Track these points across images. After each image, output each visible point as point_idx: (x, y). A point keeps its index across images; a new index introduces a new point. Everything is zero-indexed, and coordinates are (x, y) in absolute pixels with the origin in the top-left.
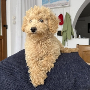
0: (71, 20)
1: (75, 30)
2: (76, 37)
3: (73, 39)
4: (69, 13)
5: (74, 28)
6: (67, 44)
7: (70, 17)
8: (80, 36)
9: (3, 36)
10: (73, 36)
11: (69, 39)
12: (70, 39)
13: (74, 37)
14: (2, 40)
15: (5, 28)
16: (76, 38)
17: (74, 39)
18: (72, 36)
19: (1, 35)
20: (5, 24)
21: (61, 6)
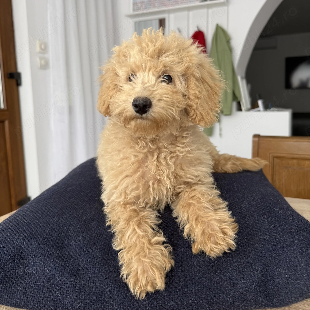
0: (231, 50)
1: (244, 82)
2: (249, 106)
3: (240, 113)
4: (225, 27)
5: (242, 78)
6: (221, 130)
7: (228, 41)
8: (260, 103)
9: (7, 110)
10: (239, 104)
11: (226, 115)
12: (230, 114)
13: (243, 108)
14: (7, 123)
15: (14, 82)
16: (249, 110)
17: (244, 114)
18: (235, 104)
19: (2, 106)
20: (13, 71)
21: (198, 3)
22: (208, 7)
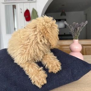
21: (27, 1)
22: (30, 2)
